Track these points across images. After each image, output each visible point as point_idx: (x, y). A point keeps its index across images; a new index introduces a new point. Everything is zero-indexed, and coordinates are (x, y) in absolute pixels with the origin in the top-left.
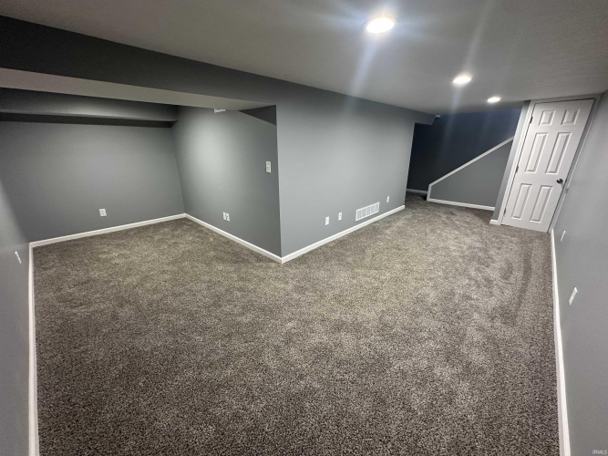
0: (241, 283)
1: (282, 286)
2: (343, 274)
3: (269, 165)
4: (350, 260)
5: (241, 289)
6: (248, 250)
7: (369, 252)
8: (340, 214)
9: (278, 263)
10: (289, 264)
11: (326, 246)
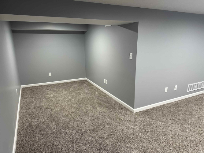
0: (109, 120)
1: (133, 127)
3: (131, 55)
5: (109, 124)
6: (115, 101)
8: (176, 86)
9: (132, 112)
10: (139, 114)
11: (164, 106)
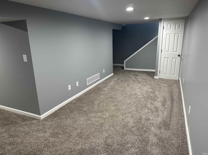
0: (11, 139)
1: (42, 135)
2: (82, 119)
3: (25, 57)
4: (85, 109)
6: (16, 114)
7: (96, 102)
8: (77, 82)
9: (39, 120)
10: (46, 119)
11: (70, 103)
